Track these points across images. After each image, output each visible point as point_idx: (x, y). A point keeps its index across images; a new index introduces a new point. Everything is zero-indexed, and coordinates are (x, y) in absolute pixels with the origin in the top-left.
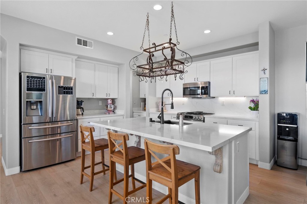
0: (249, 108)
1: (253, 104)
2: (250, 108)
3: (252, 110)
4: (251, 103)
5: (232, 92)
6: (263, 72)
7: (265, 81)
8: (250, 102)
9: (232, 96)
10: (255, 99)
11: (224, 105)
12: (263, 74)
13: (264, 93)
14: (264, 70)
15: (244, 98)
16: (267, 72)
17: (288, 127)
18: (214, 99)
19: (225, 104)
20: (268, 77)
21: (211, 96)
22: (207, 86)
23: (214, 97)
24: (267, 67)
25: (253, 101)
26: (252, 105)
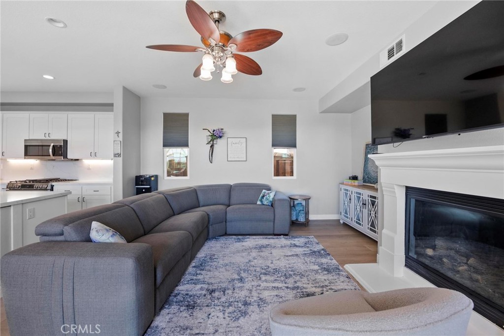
5: (93, 154)
6: (116, 135)
7: (118, 144)
9: (94, 159)
12: (117, 136)
13: (117, 156)
14: (118, 133)
15: (111, 160)
16: (121, 135)
17: (144, 188)
18: (77, 161)
20: (122, 140)
21: (69, 157)
22: (60, 144)
23: (78, 160)
24: (121, 130)
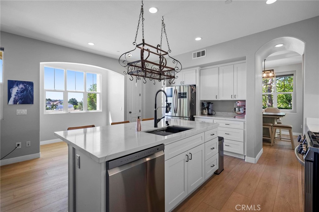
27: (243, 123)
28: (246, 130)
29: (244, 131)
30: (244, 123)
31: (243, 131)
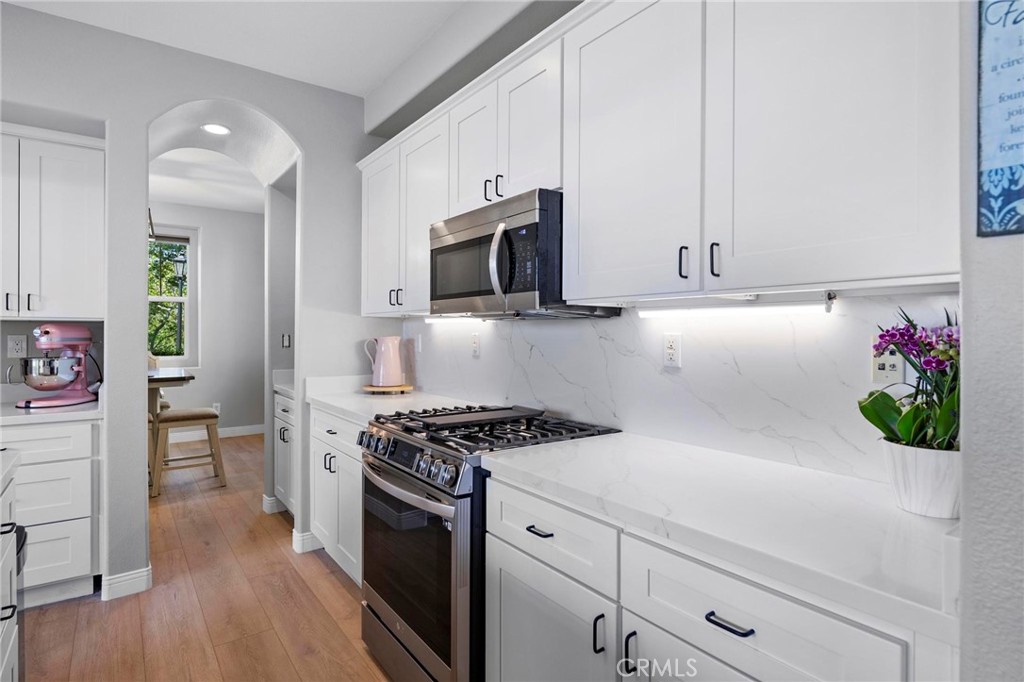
0: (863, 409)
1: (913, 375)
2: (879, 410)
3: (892, 438)
4: (887, 358)
8: (880, 349)
10: (928, 316)
11: (678, 368)
19: (680, 366)
25: (904, 340)
26: (902, 381)
27: (88, 426)
28: (103, 457)
29: (92, 462)
30: (93, 425)
31: (89, 467)
